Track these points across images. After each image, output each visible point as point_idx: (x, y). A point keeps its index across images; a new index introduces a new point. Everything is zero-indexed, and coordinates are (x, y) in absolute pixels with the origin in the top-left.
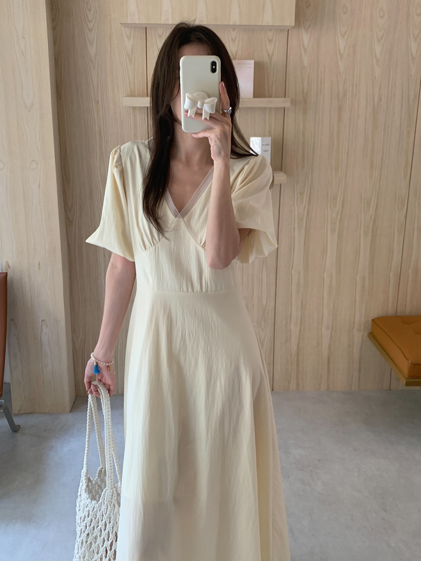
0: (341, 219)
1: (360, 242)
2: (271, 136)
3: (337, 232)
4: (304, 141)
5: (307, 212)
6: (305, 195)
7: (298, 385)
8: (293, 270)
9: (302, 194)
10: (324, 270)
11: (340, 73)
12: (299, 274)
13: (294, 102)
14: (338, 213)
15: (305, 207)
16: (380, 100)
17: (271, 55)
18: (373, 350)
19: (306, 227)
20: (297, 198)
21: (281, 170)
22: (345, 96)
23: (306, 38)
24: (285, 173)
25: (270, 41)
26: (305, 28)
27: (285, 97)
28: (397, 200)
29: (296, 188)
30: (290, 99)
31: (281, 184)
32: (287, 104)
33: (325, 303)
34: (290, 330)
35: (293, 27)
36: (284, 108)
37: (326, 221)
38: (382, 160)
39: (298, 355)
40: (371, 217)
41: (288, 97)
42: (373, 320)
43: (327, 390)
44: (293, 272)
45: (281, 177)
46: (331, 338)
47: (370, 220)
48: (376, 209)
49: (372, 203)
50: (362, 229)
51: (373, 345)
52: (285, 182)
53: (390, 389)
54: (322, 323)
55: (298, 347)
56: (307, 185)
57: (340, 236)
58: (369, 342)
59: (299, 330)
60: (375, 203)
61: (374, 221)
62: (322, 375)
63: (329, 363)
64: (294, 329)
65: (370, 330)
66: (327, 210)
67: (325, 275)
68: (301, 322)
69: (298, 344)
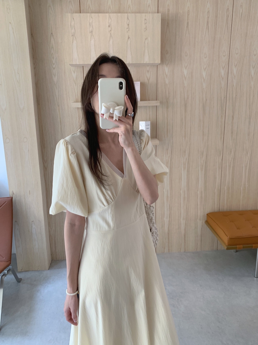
0: (188, 162)
1: (199, 174)
2: (150, 120)
3: (186, 169)
4: (167, 123)
5: (171, 159)
6: (169, 150)
7: (169, 250)
9: (167, 150)
10: (181, 189)
11: (185, 87)
12: (168, 191)
13: (161, 103)
14: (186, 159)
15: (169, 157)
16: (206, 100)
17: (149, 79)
18: (208, 230)
19: (170, 167)
20: (165, 152)
21: (156, 138)
22: (188, 99)
23: (166, 69)
24: (158, 139)
25: (148, 71)
26: (166, 65)
27: (157, 100)
28: (217, 151)
29: (164, 147)
30: (159, 101)
31: (156, 146)
32: (158, 104)
33: (182, 206)
34: (164, 221)
35: (160, 64)
36: (157, 106)
37: (181, 164)
38: (208, 131)
39: (168, 234)
41: (159, 100)
42: (207, 214)
43: (185, 252)
44: (164, 190)
45: (156, 142)
46: (186, 224)
47: (204, 162)
48: (207, 156)
49: (204, 153)
50: (200, 167)
51: (207, 227)
52: (158, 144)
53: (217, 250)
54: (181, 216)
55: (169, 230)
56: (170, 145)
57: (188, 171)
58: (205, 226)
59: (168, 221)
60: (206, 153)
61: (206, 163)
62: (181, 244)
63: (185, 237)
64: (166, 220)
65: (206, 220)
66: (181, 158)
67: (181, 191)
68: (169, 217)
69: (169, 228)
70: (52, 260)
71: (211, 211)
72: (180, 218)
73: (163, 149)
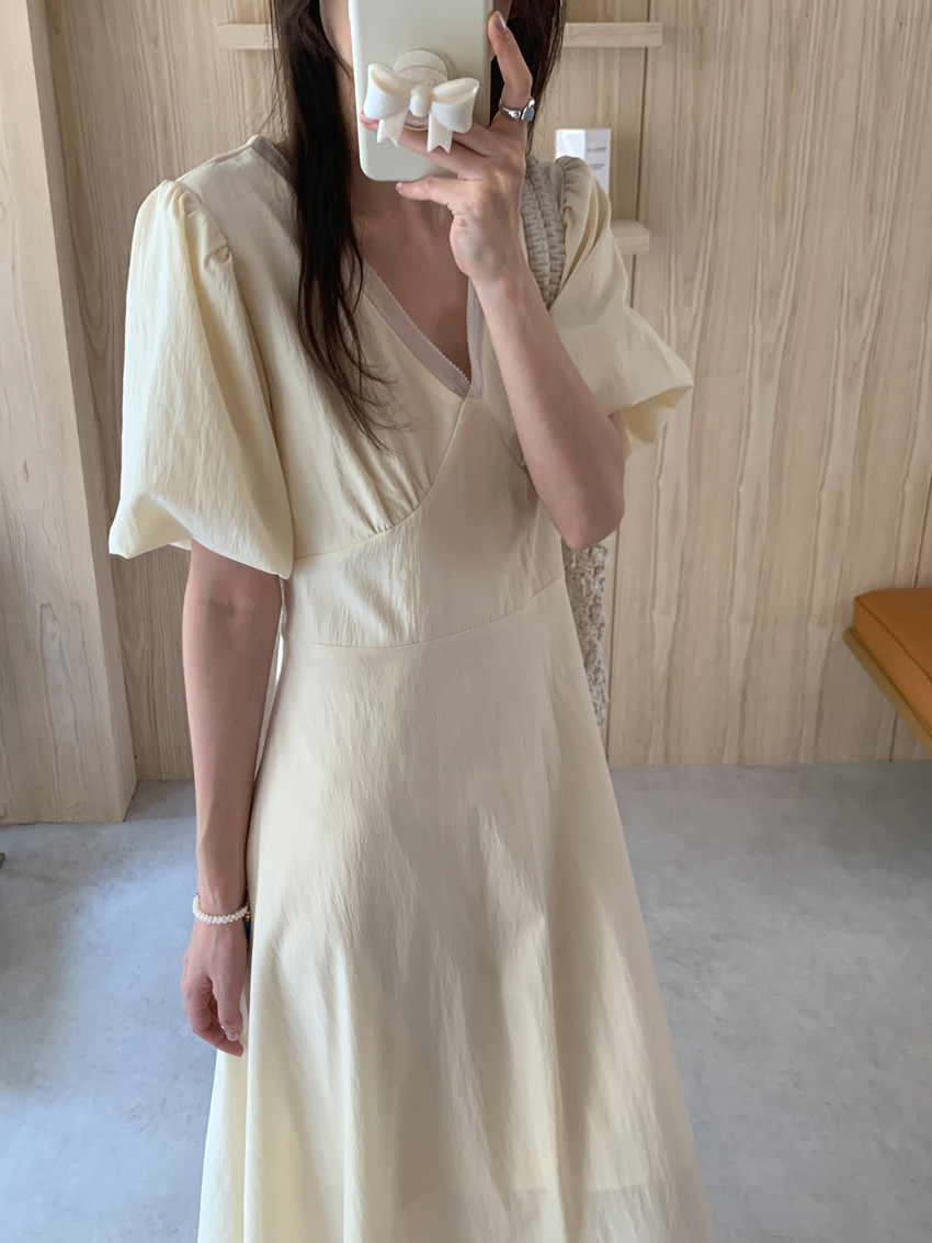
0: (787, 346)
1: (834, 403)
2: (610, 126)
3: (776, 381)
4: (696, 143)
5: (702, 330)
6: (697, 283)
7: (667, 752)
8: (662, 477)
9: (689, 280)
10: (741, 478)
12: (678, 485)
14: (779, 328)
15: (696, 316)
18: (853, 669)
20: (677, 294)
21: (637, 219)
24: (647, 225)
27: (648, 20)
29: (673, 266)
30: (661, 25)
31: (635, 257)
32: (654, 40)
33: (740, 557)
34: (652, 623)
36: (646, 49)
37: (750, 351)
38: (898, 191)
39: (669, 682)
40: (864, 342)
41: (657, 21)
42: (857, 599)
43: (738, 764)
44: (661, 484)
45: (639, 237)
46: (752, 641)
47: (863, 348)
48: (878, 321)
49: (869, 304)
50: (841, 372)
51: (853, 658)
52: (647, 249)
53: (890, 760)
54: (731, 605)
55: (670, 665)
56: (701, 256)
57: (784, 391)
58: (846, 651)
59: (672, 623)
60: (876, 305)
61: (873, 349)
62: (726, 729)
63: (744, 700)
64: (662, 621)
65: (849, 623)
66: (753, 323)
67: (743, 490)
68: (679, 605)
69: (671, 656)
71: (877, 588)
72: (729, 615)
73: (670, 278)
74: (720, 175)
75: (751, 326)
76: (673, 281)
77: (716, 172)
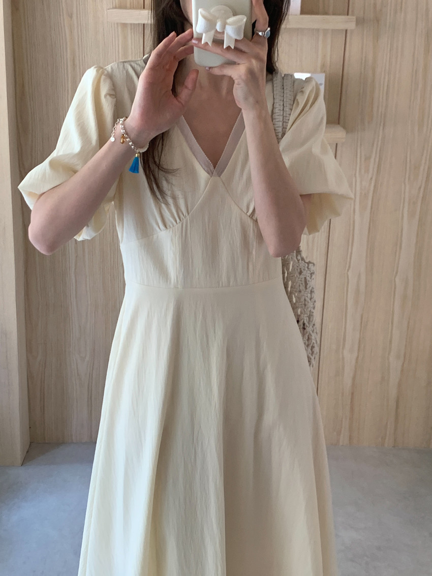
0: (424, 198)
2: (324, 72)
3: (417, 217)
5: (375, 186)
6: (372, 160)
7: (350, 438)
8: (350, 271)
9: (368, 158)
10: (397, 273)
12: (359, 275)
13: (360, 22)
14: (420, 188)
15: (371, 179)
19: (372, 208)
20: (360, 166)
21: (339, 123)
24: (344, 127)
27: (348, 15)
29: (359, 151)
30: (354, 17)
31: (337, 144)
32: (351, 26)
33: (396, 320)
34: (343, 358)
36: (346, 31)
37: (402, 201)
39: (352, 394)
41: (353, 15)
43: (394, 447)
44: (350, 274)
45: (339, 134)
46: (402, 371)
52: (344, 141)
54: (390, 348)
55: (354, 385)
56: (375, 145)
57: (422, 223)
59: (355, 358)
62: (387, 425)
63: (397, 407)
64: (349, 357)
66: (405, 184)
67: (397, 280)
68: (359, 347)
69: (354, 378)
70: (30, 443)
72: (389, 354)
74: (387, 100)
75: (403, 186)
76: (358, 159)
77: (384, 98)
